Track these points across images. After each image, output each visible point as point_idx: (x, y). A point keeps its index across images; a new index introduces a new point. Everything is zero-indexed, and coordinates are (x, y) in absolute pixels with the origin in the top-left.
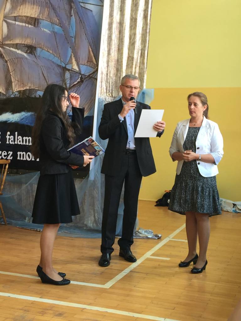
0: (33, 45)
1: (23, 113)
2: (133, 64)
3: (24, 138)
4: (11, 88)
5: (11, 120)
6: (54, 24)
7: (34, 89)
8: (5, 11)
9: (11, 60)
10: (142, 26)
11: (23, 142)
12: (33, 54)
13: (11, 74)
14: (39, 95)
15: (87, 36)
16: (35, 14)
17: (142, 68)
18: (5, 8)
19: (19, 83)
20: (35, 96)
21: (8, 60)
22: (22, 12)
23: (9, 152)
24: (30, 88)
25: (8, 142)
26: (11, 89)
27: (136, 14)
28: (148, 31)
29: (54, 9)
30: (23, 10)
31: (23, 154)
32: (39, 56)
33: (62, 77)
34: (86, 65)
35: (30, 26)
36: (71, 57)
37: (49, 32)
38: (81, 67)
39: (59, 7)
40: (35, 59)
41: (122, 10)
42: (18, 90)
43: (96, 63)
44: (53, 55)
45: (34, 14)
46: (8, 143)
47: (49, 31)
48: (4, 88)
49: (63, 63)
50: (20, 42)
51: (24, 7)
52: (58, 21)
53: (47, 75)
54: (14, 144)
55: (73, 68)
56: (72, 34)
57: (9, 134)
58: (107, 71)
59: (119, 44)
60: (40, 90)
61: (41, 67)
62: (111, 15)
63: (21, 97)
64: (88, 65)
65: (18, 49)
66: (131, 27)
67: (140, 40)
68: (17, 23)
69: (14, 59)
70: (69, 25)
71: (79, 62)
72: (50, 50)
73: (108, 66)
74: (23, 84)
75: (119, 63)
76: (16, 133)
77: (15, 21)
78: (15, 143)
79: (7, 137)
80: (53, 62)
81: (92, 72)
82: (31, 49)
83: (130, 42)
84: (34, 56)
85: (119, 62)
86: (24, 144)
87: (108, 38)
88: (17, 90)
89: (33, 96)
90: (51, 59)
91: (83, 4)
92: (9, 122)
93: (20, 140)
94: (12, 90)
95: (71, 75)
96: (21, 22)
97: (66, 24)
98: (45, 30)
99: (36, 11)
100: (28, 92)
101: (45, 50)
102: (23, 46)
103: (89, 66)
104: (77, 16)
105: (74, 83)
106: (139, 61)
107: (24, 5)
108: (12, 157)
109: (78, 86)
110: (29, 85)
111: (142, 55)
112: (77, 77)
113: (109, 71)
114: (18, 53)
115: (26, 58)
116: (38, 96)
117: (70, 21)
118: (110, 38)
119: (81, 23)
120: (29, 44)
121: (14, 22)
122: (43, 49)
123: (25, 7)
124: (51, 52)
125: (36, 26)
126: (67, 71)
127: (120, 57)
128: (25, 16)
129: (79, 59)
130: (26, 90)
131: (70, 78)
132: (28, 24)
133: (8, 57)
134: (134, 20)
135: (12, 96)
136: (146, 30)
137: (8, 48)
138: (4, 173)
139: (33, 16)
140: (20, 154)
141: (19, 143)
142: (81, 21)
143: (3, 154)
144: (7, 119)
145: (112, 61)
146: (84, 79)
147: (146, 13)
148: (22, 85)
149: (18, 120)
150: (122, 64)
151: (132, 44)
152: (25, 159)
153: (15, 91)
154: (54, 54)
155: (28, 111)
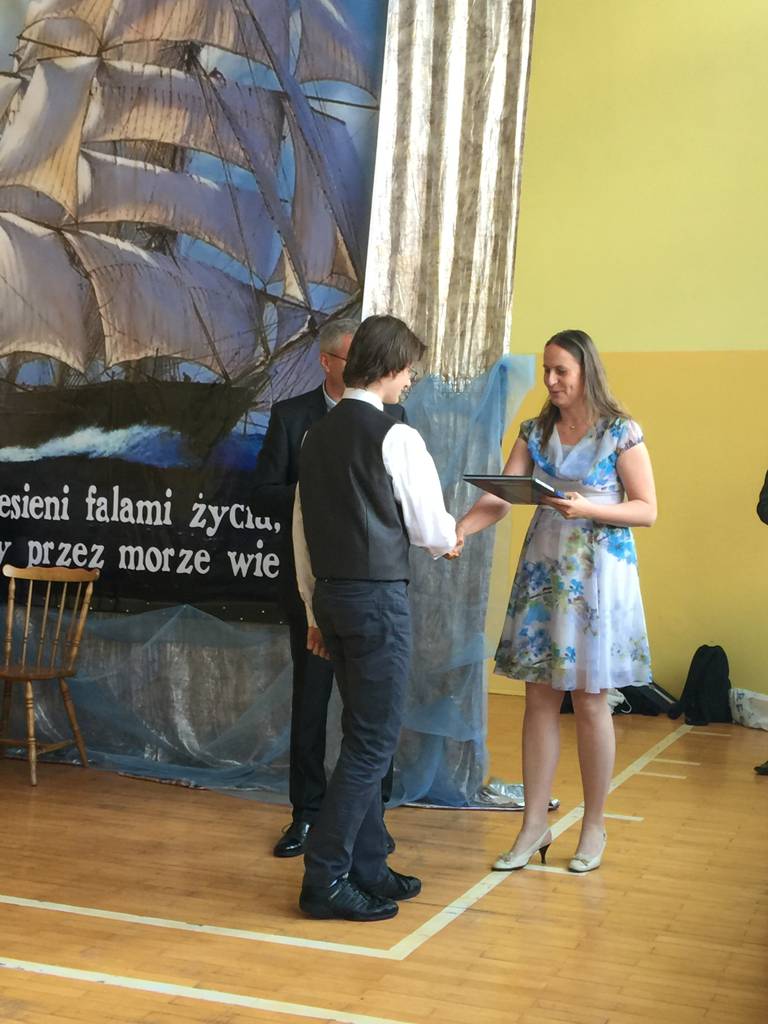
0: (167, 225)
1: (136, 429)
2: (470, 281)
3: (140, 504)
4: (100, 355)
5: (101, 450)
6: (232, 162)
7: (168, 358)
8: (86, 125)
9: (103, 270)
10: (495, 167)
11: (135, 516)
12: (168, 252)
13: (102, 311)
14: (184, 374)
15: (328, 198)
16: (174, 134)
17: (496, 293)
18: (85, 117)
19: (126, 339)
20: (172, 378)
21: (94, 271)
22: (135, 129)
23: (95, 547)
24: (159, 355)
25: (90, 517)
26: (103, 357)
27: (479, 132)
28: (515, 181)
29: (231, 118)
30: (140, 123)
31: (137, 553)
32: (185, 259)
33: (253, 320)
34: (326, 285)
35: (159, 169)
36: (281, 259)
37: (216, 186)
38: (310, 290)
39: (246, 112)
40: (172, 268)
41: (435, 119)
42: (122, 360)
43: (356, 279)
44: (228, 253)
45: (171, 135)
46: (92, 519)
47: (216, 183)
48: (80, 355)
49: (257, 276)
50: (129, 218)
51: (142, 113)
52: (242, 154)
53: (210, 315)
54: (108, 521)
55: (288, 292)
56: (285, 191)
57: (95, 492)
58: (391, 302)
59: (426, 222)
60: (187, 360)
61: (192, 290)
62: (402, 136)
63: (131, 380)
64: (334, 283)
65: (123, 238)
66: (463, 170)
67: (492, 210)
68: (120, 160)
69: (110, 269)
70: (275, 164)
71: (306, 273)
72: (219, 240)
73: (392, 287)
74: (136, 341)
75: (428, 279)
76: (116, 489)
77: (115, 154)
78: (113, 519)
79: (87, 500)
80: (227, 276)
81: (345, 305)
82: (160, 239)
83: (460, 215)
84: (171, 258)
85: (426, 275)
86: (138, 522)
87: (393, 203)
88: (118, 359)
89: (167, 377)
90: (220, 268)
91: (317, 102)
92: (95, 455)
93: (125, 510)
94: (104, 360)
95: (279, 314)
96: (131, 158)
97: (267, 165)
98: (203, 180)
99: (176, 126)
100: (151, 366)
101: (204, 240)
102: (138, 230)
103: (336, 287)
104: (301, 138)
105: (289, 337)
106: (487, 272)
107: (141, 108)
108: (102, 562)
109: (301, 347)
110: (156, 344)
111: (499, 254)
112: (299, 321)
113: (395, 301)
114: (124, 250)
115: (147, 266)
116: (182, 377)
117: (278, 154)
118: (398, 202)
119: (312, 157)
120: (155, 221)
121: (110, 158)
122: (197, 238)
123: (145, 115)
124: (221, 245)
125: (176, 169)
126: (270, 303)
127: (429, 261)
128: (142, 141)
129: (306, 267)
130: (146, 358)
131: (279, 322)
132: (153, 164)
133: (91, 260)
134: (471, 152)
135: (104, 378)
136: (510, 178)
137: (94, 235)
138: (80, 608)
139: (168, 140)
140: (127, 553)
141: (124, 520)
142: (310, 151)
143: (76, 552)
144: (89, 447)
145: (405, 273)
146: (322, 325)
147: (510, 126)
148: (133, 345)
149: (120, 449)
150: (437, 281)
151: (467, 220)
152: (143, 569)
153: (114, 361)
154: (231, 251)
155: (152, 423)
